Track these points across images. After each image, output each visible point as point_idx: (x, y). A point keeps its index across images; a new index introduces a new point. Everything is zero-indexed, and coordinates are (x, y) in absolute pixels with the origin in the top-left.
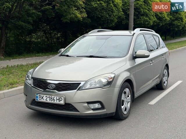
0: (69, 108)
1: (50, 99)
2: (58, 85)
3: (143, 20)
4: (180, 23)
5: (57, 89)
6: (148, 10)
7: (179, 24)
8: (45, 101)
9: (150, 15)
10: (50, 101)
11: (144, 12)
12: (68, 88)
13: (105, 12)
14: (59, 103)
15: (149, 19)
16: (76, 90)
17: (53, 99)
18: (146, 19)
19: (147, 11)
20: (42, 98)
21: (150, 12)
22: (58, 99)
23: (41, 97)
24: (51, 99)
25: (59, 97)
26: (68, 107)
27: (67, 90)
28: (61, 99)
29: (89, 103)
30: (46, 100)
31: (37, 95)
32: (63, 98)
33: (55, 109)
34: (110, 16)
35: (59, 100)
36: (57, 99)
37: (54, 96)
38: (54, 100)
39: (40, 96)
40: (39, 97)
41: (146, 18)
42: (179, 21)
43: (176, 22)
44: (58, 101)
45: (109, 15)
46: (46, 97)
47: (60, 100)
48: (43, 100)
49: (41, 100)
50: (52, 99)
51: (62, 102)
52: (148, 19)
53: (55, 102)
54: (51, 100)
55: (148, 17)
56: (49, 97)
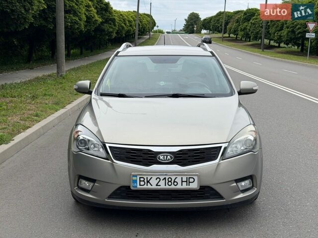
0: (204, 194)
1: (167, 181)
2: (178, 154)
3: (70, 20)
4: (112, 28)
5: (178, 162)
6: (76, 4)
7: (111, 30)
8: (154, 187)
9: (80, 13)
10: (167, 187)
11: (70, 6)
12: (201, 158)
13: (18, 4)
14: (188, 187)
15: (79, 20)
16: (217, 161)
17: (173, 182)
18: (75, 20)
19: (74, 4)
20: (148, 182)
21: (80, 8)
22: (184, 179)
23: (144, 181)
24: (169, 181)
25: (188, 177)
26: (202, 193)
27: (199, 161)
28: (191, 180)
29: (238, 181)
30: (157, 185)
31: (134, 178)
32: (196, 178)
33: (173, 200)
34: (27, 11)
35: (187, 181)
36: (182, 182)
37: (175, 175)
38: (176, 184)
39: (142, 179)
40: (140, 181)
41: (74, 18)
42: (111, 24)
43: (106, 27)
44: (184, 184)
45: (25, 9)
46: (158, 180)
47: (189, 182)
48: (149, 186)
49: (145, 186)
50: (171, 181)
51: (194, 186)
52: (77, 19)
53: (179, 187)
54: (170, 183)
55: (78, 16)
56: (165, 178)
